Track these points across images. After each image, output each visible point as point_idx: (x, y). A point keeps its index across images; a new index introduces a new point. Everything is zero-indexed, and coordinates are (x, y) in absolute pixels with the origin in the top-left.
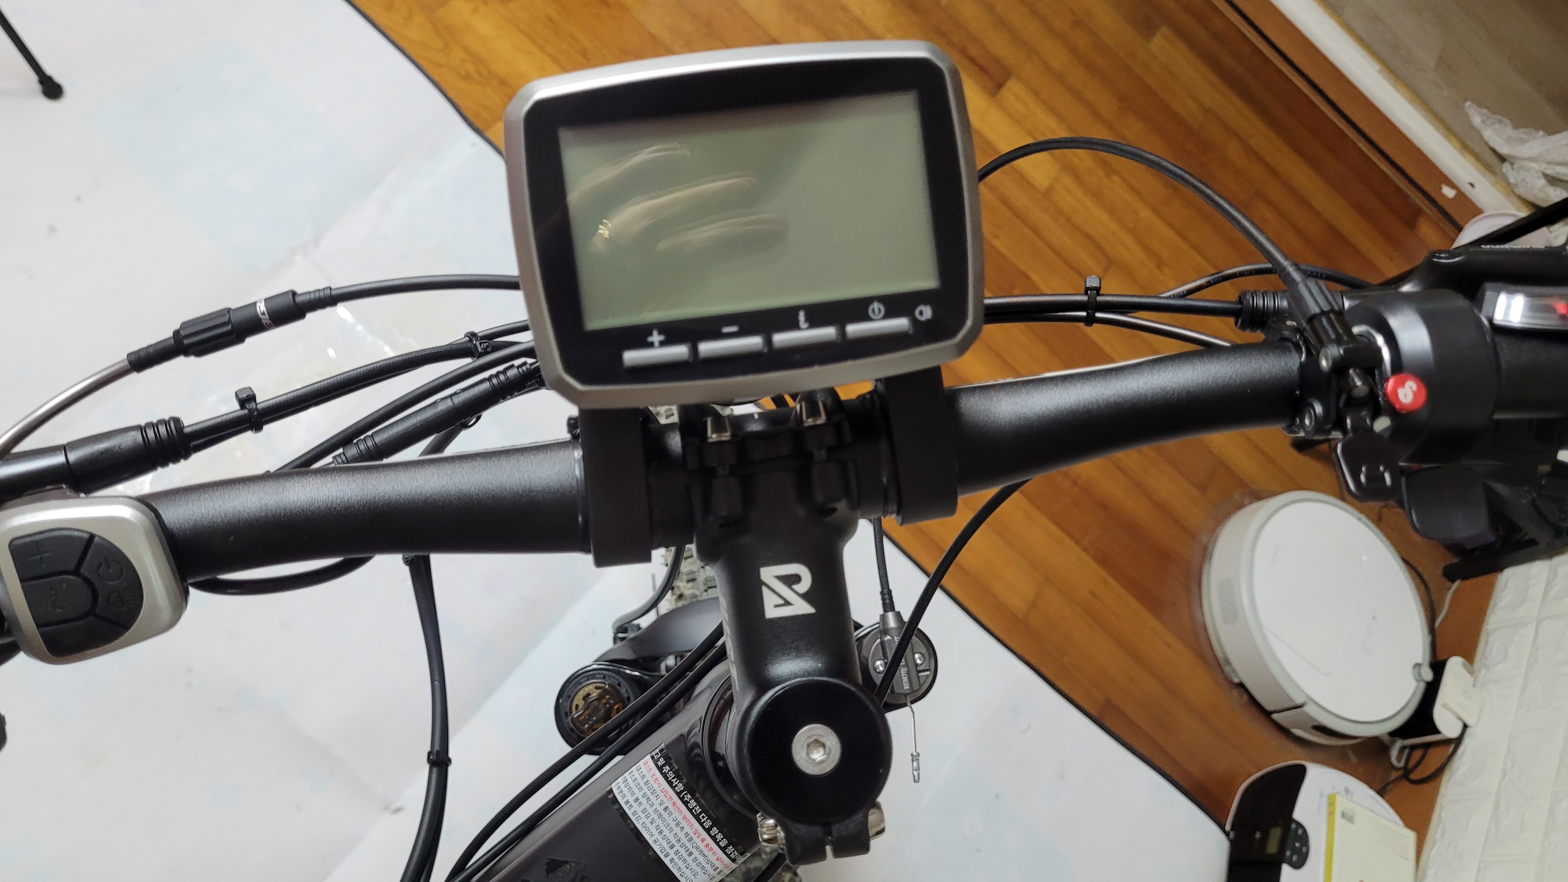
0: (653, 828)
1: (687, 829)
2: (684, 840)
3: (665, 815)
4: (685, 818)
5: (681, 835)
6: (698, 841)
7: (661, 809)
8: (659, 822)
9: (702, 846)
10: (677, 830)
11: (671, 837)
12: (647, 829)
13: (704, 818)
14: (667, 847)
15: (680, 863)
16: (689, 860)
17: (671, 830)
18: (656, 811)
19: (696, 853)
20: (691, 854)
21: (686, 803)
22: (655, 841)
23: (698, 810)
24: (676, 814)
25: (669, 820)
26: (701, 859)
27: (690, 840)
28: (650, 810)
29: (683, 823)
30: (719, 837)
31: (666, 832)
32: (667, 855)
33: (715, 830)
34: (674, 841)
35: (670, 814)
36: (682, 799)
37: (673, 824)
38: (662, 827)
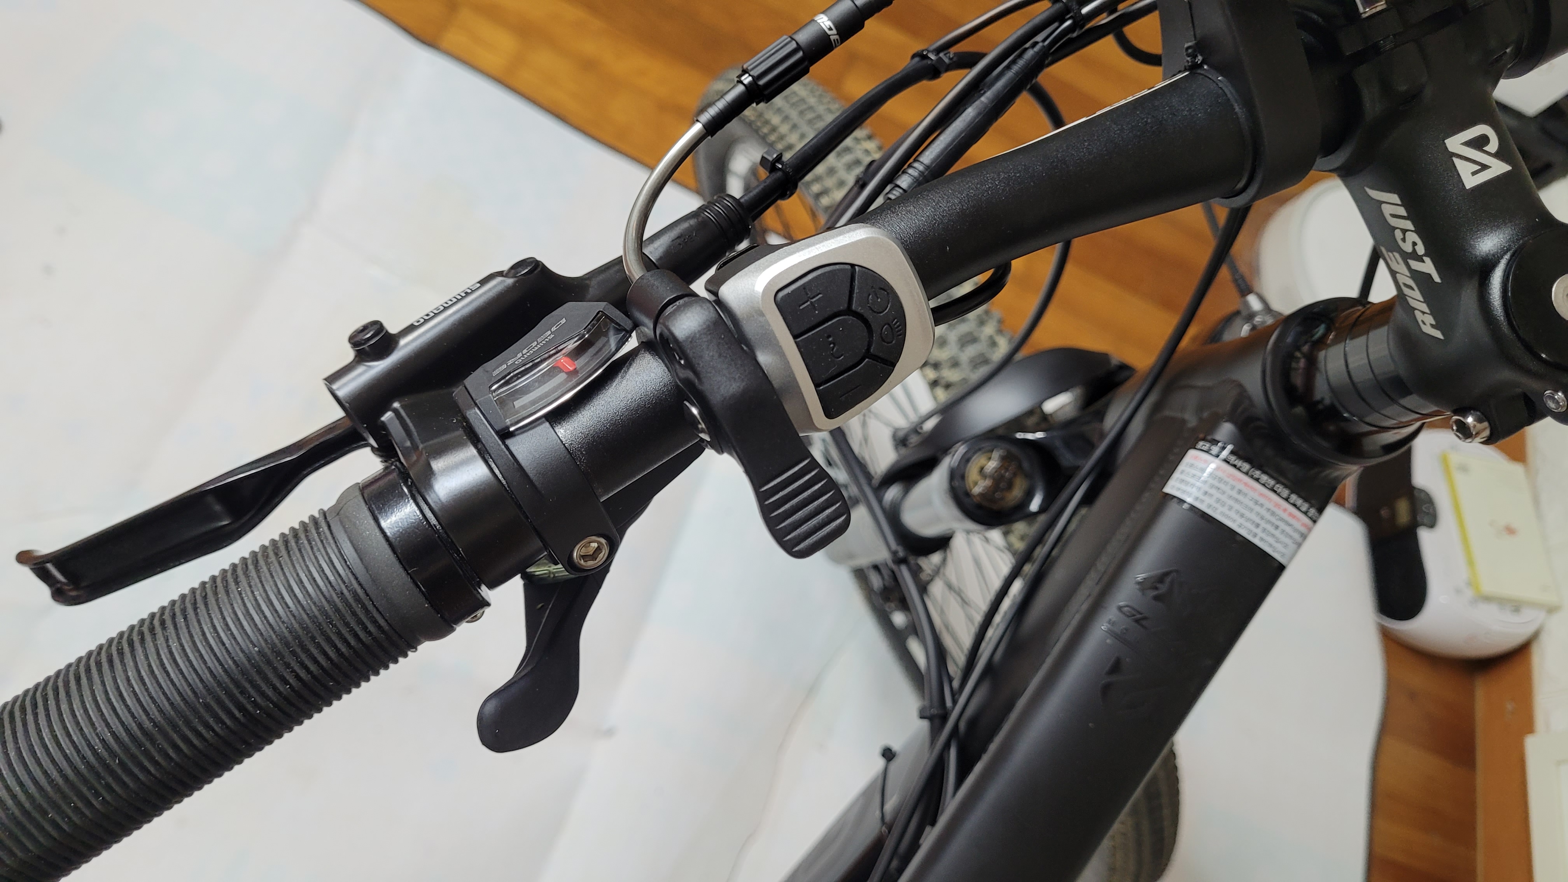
0: (1232, 514)
1: (1268, 505)
2: (1268, 516)
3: (1240, 497)
4: (1261, 495)
5: (1263, 512)
6: (1279, 512)
7: (1234, 494)
8: (1237, 506)
9: (1285, 516)
10: (1257, 508)
11: (1253, 516)
12: (1228, 517)
13: (1279, 488)
14: (1252, 528)
15: (1271, 540)
16: (1277, 533)
17: (1251, 510)
18: (1230, 497)
19: (1282, 525)
20: (1277, 527)
21: (1257, 480)
22: (1240, 526)
23: (1272, 482)
24: (1251, 494)
25: (1246, 501)
26: (1288, 529)
27: (1273, 514)
28: (1224, 498)
29: (1262, 500)
30: (1299, 502)
31: (1248, 514)
32: (1255, 535)
33: (1294, 497)
34: (1258, 520)
35: (1246, 495)
36: (1252, 477)
37: (1251, 504)
38: (1243, 511)
